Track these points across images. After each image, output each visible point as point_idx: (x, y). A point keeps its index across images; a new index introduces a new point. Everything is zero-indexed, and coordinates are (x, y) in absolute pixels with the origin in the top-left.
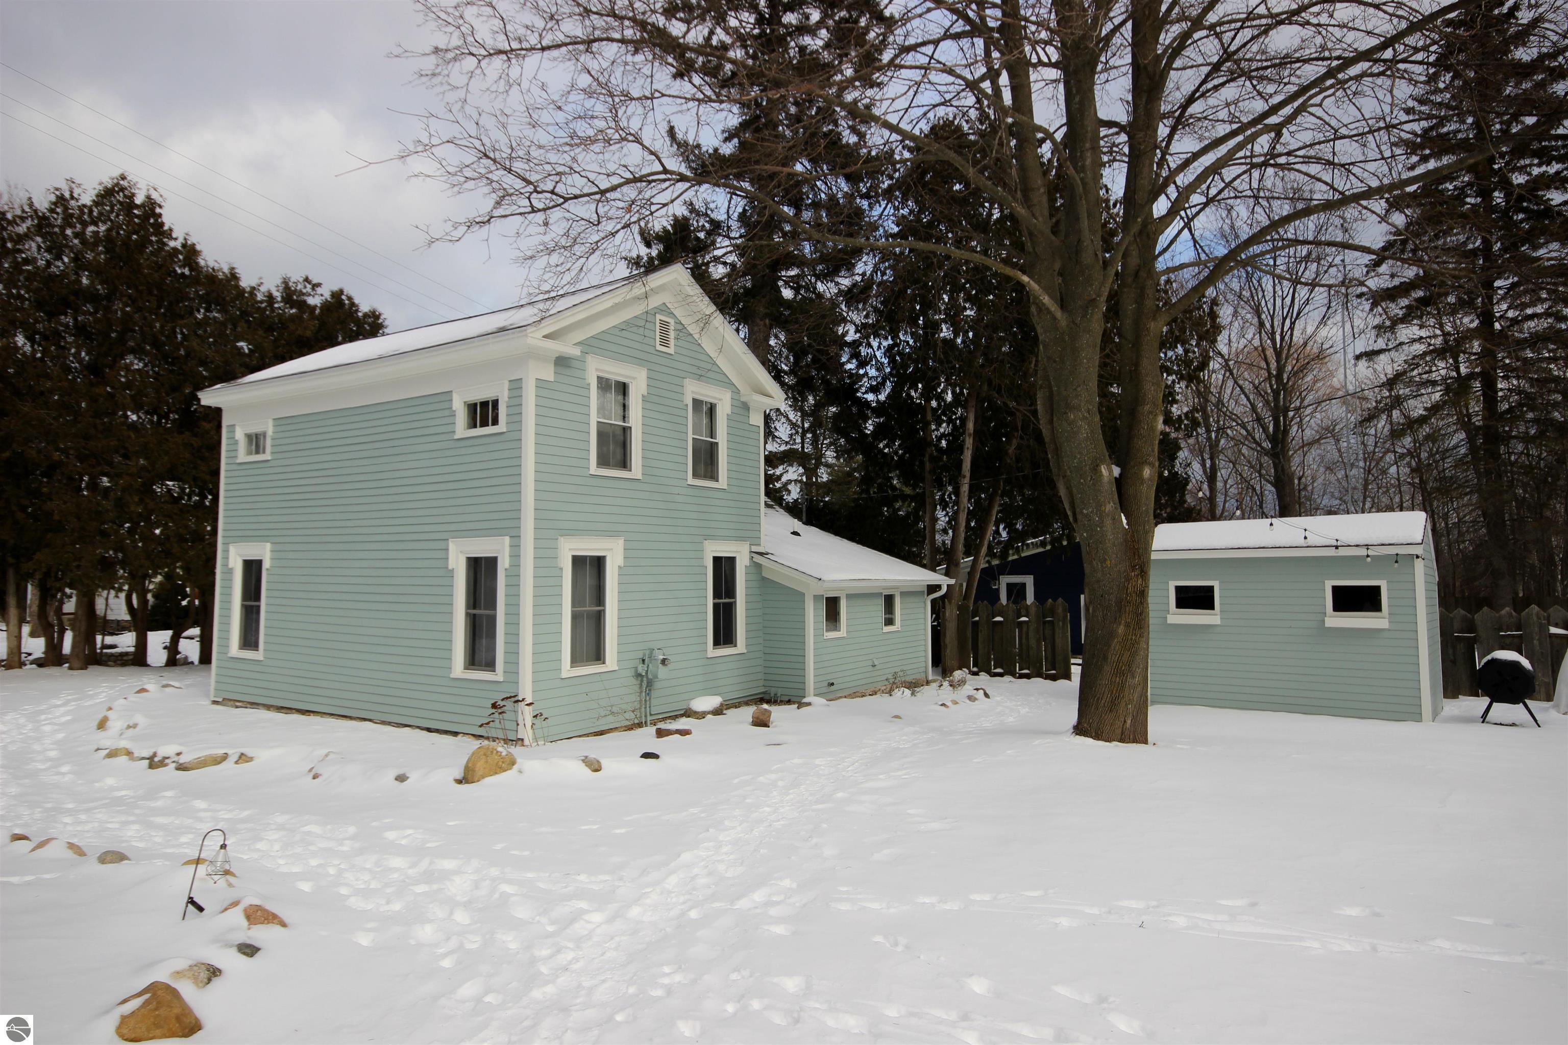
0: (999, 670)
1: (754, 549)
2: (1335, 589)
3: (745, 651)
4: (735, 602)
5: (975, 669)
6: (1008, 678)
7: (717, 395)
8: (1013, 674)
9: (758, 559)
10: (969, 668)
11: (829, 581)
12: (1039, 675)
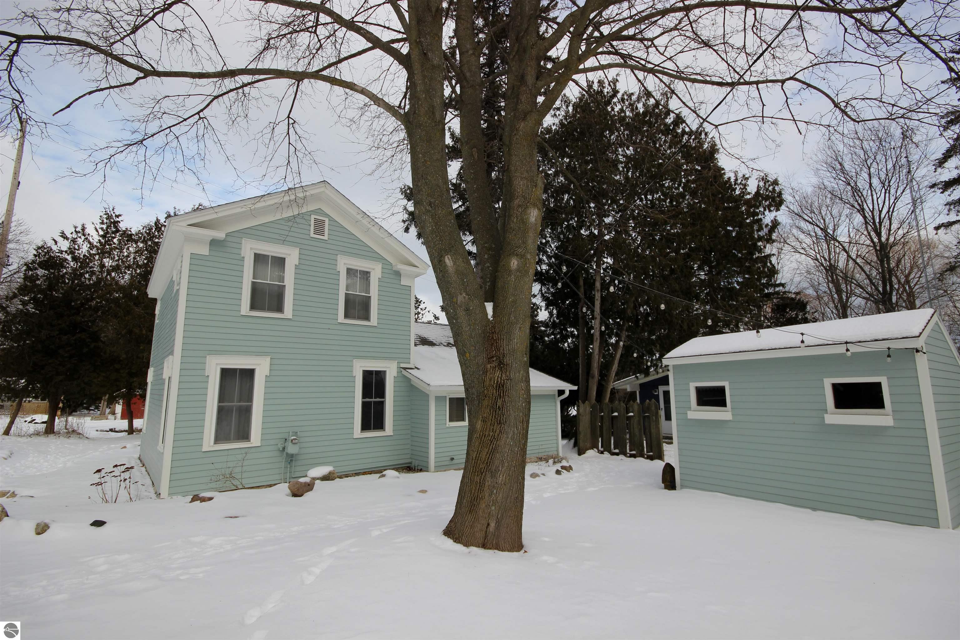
0: (617, 451)
1: (403, 365)
2: (836, 387)
3: (392, 434)
4: (385, 401)
5: (602, 449)
6: (621, 457)
7: (371, 266)
8: (625, 454)
9: (404, 372)
10: (598, 448)
11: (436, 386)
12: (642, 456)
